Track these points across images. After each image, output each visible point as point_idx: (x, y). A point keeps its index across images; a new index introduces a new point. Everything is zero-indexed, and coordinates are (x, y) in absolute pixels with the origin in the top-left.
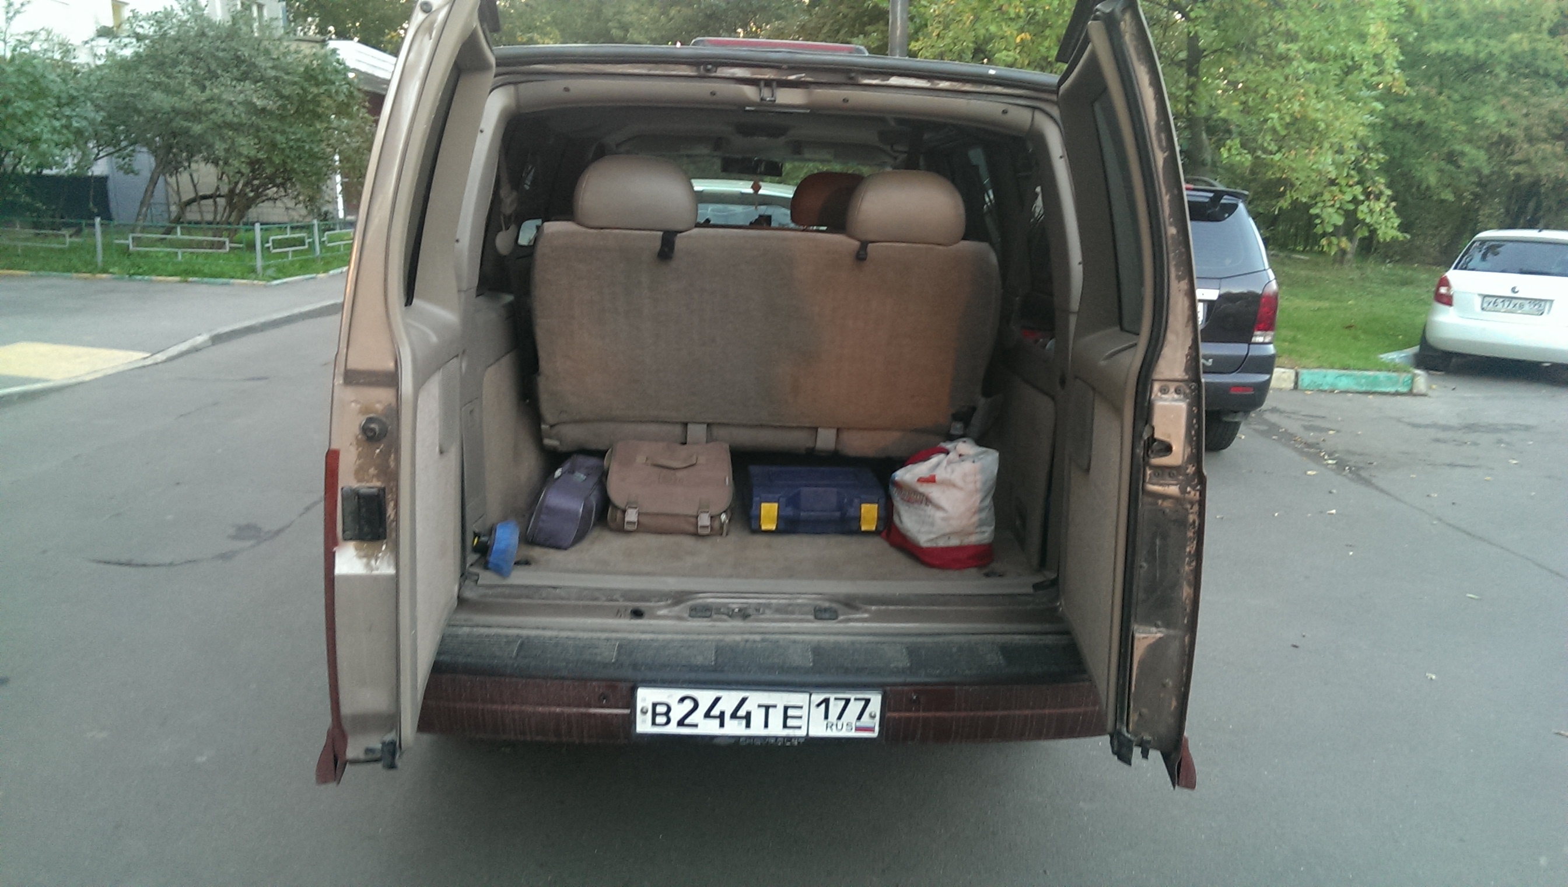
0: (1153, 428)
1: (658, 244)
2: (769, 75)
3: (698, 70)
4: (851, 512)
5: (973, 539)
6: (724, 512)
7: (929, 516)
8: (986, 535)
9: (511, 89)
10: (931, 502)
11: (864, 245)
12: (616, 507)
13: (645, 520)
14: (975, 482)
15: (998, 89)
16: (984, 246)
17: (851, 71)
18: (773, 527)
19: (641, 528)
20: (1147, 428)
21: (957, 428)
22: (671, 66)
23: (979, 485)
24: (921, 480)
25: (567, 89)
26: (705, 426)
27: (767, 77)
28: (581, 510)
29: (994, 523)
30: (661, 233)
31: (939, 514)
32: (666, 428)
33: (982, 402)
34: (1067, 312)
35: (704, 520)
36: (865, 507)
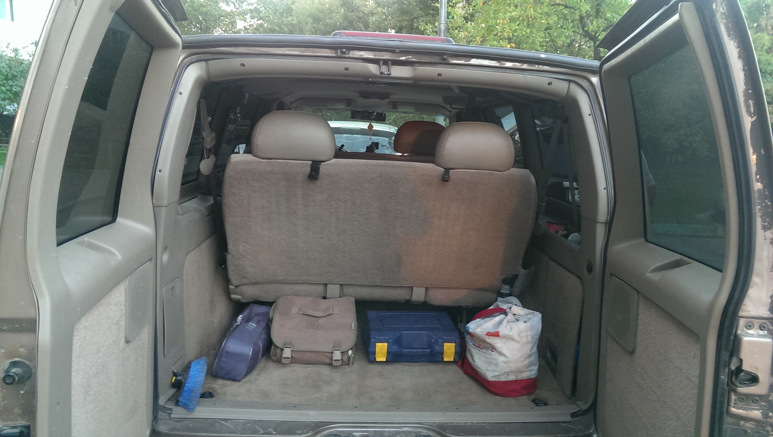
0: (741, 361)
1: (308, 169)
2: (387, 56)
3: (336, 53)
4: (437, 347)
5: (525, 375)
6: (351, 349)
7: (494, 359)
8: (534, 372)
9: (203, 64)
10: (495, 349)
11: (447, 170)
12: (276, 347)
13: (295, 355)
14: (527, 337)
15: (546, 68)
16: (526, 172)
17: (445, 54)
18: (384, 359)
19: (294, 360)
20: (734, 360)
21: (506, 289)
22: (317, 50)
23: (529, 339)
24: (489, 334)
25: (243, 65)
26: (339, 285)
27: (385, 58)
28: (251, 354)
29: (538, 363)
30: (311, 162)
31: (501, 359)
32: (313, 287)
33: (522, 272)
34: (595, 222)
35: (337, 355)
36: (447, 345)
